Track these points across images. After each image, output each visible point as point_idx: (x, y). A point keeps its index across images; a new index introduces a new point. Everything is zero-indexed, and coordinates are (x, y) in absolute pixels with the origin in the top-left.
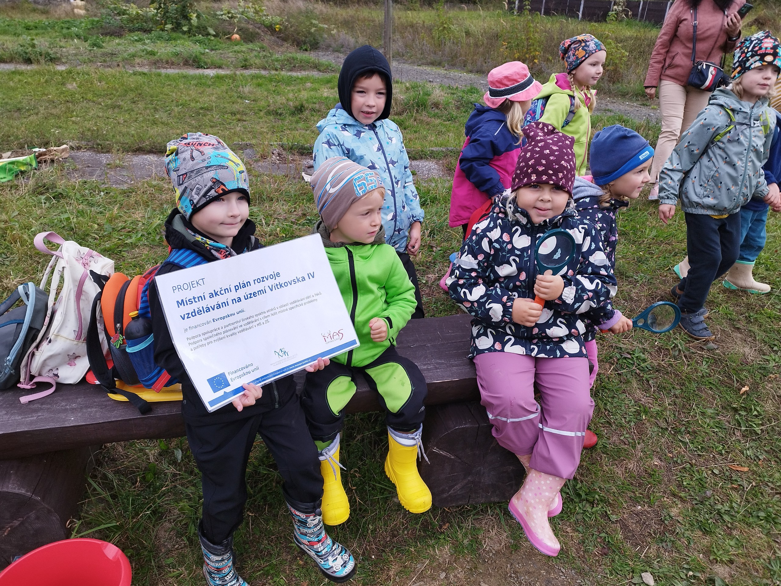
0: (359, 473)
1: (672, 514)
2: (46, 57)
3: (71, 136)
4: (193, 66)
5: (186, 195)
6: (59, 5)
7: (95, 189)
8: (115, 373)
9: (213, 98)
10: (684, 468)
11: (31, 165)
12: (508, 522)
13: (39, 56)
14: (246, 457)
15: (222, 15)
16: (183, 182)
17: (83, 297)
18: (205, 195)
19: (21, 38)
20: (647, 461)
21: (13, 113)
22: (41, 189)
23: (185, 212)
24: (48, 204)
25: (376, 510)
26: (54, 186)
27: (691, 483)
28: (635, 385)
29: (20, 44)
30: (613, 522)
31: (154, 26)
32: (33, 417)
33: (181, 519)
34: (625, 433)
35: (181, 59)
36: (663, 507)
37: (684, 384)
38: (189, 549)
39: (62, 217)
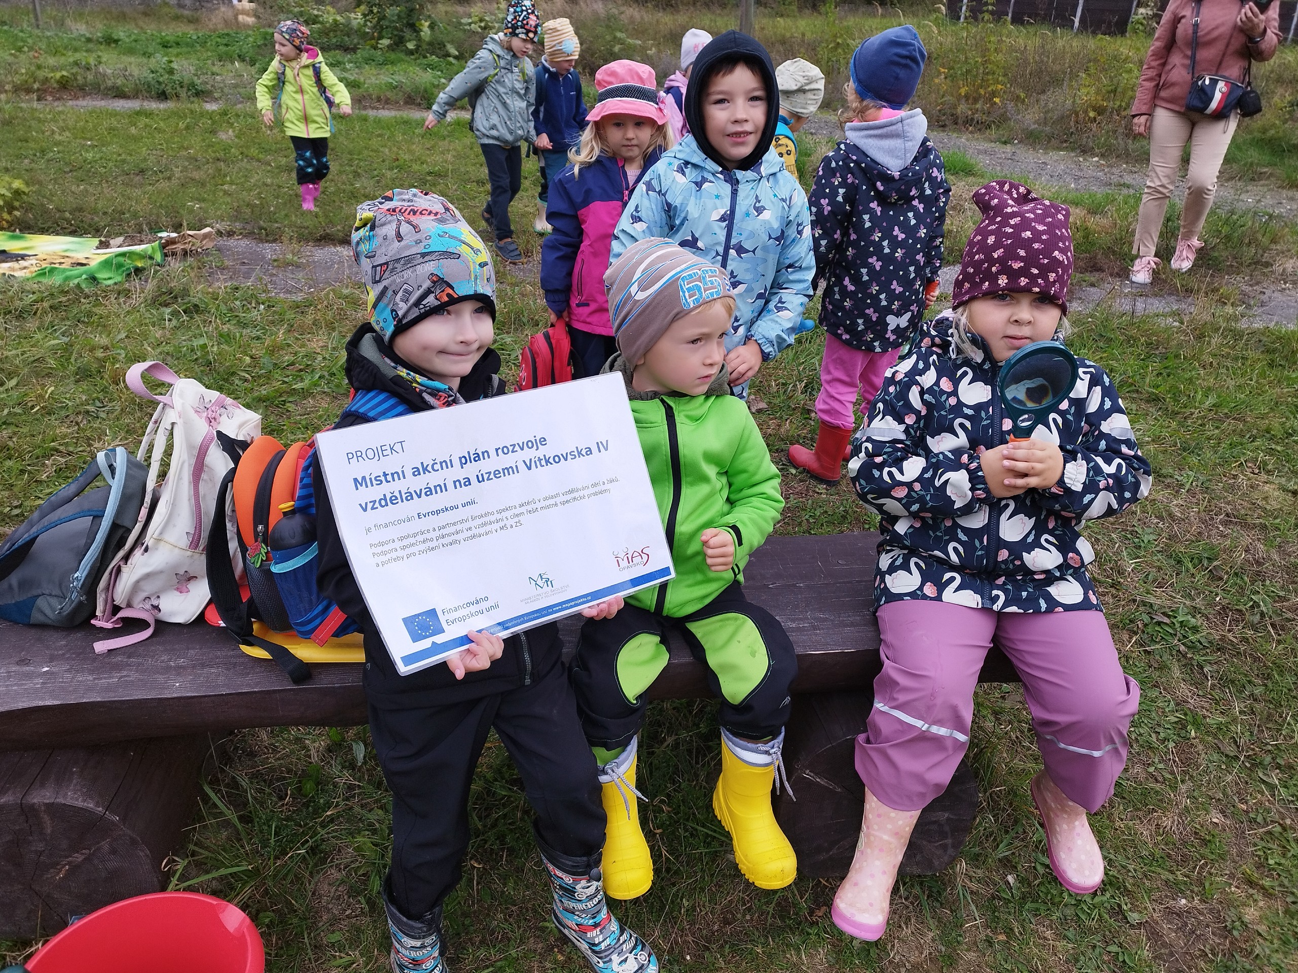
0: (668, 805)
1: (1247, 918)
2: (189, 90)
3: (219, 213)
4: (420, 104)
5: (385, 300)
6: (215, 9)
7: (251, 299)
8: (253, 610)
9: (449, 157)
10: (1270, 833)
11: (151, 258)
12: (935, 912)
13: (178, 88)
14: (472, 764)
15: (470, 24)
16: (381, 278)
17: (204, 476)
18: (417, 303)
19: (153, 60)
20: (1199, 816)
21: (132, 176)
22: (165, 297)
23: (382, 329)
24: (174, 322)
25: (695, 872)
26: (185, 292)
27: (1283, 861)
28: (1177, 673)
29: (150, 69)
30: (1132, 926)
31: (361, 41)
32: (113, 677)
33: (357, 864)
34: (1156, 760)
35: (401, 94)
36: (1229, 903)
37: (1269, 677)
38: (368, 919)
39: (195, 344)
